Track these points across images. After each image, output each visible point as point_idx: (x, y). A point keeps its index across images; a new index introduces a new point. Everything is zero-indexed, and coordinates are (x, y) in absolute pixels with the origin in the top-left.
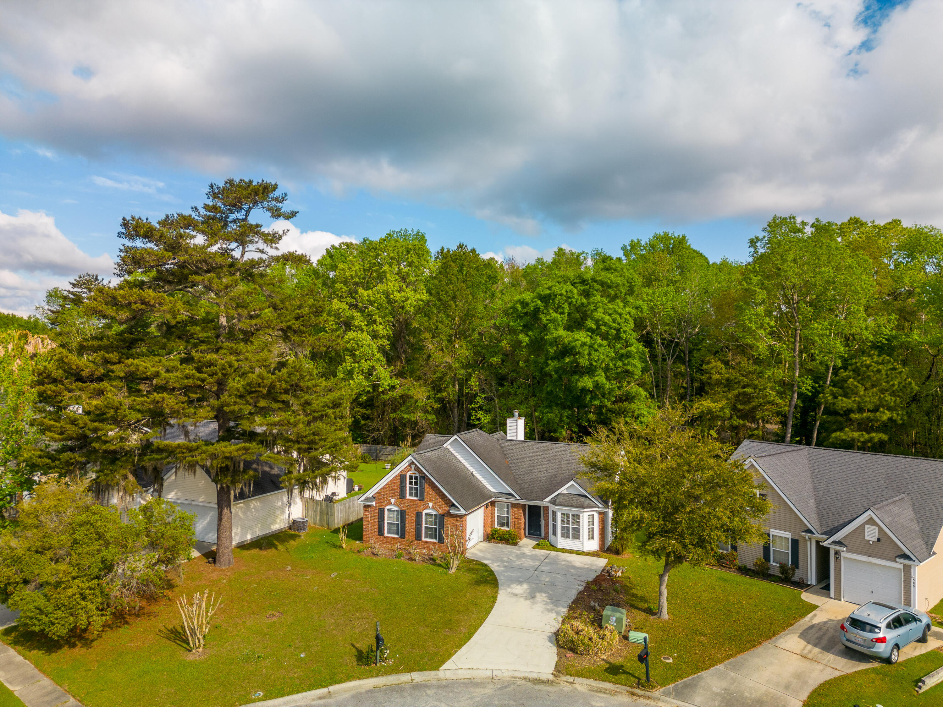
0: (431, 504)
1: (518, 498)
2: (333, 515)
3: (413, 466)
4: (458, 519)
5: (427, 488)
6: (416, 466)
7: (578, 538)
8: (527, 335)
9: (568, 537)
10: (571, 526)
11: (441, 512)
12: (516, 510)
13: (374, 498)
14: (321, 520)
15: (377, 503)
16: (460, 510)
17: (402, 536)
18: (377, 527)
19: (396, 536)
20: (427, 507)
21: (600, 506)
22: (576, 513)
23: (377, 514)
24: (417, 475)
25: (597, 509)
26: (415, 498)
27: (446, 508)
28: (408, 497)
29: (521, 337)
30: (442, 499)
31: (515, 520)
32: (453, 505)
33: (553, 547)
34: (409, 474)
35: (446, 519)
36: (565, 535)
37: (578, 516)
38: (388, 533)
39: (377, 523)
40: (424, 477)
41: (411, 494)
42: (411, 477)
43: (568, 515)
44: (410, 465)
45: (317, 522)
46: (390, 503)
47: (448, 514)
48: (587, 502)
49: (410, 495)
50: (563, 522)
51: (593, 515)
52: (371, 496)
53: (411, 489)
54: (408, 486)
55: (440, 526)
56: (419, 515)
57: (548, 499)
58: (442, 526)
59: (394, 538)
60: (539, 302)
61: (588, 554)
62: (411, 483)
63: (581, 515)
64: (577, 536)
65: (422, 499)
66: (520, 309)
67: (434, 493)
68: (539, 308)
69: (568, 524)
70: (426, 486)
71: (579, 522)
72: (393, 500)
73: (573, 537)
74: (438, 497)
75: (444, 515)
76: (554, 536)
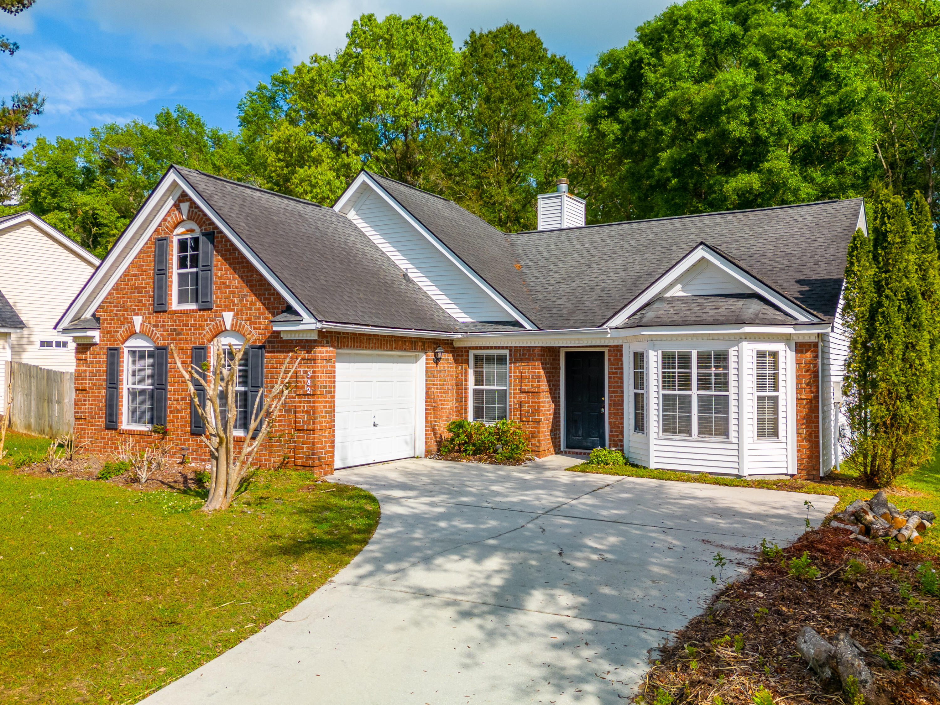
0: (228, 317)
3: (185, 207)
4: (303, 354)
5: (219, 267)
6: (193, 205)
7: (724, 432)
9: (686, 429)
10: (695, 393)
11: (258, 337)
12: (526, 367)
13: (99, 321)
15: (104, 335)
16: (302, 320)
17: (161, 426)
18: (102, 404)
19: (148, 428)
20: (220, 329)
21: (802, 318)
22: (713, 347)
23: (105, 367)
24: (197, 231)
25: (789, 330)
26: (193, 307)
28: (175, 306)
30: (258, 296)
31: (525, 399)
32: (289, 309)
33: (633, 465)
34: (177, 233)
35: (269, 359)
36: (676, 424)
37: (722, 356)
38: (130, 419)
39: (105, 393)
40: (211, 234)
41: (182, 299)
42: (183, 245)
43: (685, 359)
44: (177, 206)
46: (132, 332)
47: (274, 340)
48: (754, 306)
49: (179, 300)
50: (668, 381)
51: (775, 354)
52: (89, 315)
53: (182, 278)
54: (175, 271)
55: (253, 385)
56: (199, 359)
57: (620, 320)
58: (257, 380)
59: (142, 434)
62: (182, 264)
63: (732, 352)
64: (717, 426)
65: (209, 305)
67: (235, 281)
69: (687, 386)
70: (217, 260)
71: (723, 384)
72: (138, 320)
73: (705, 430)
74: (246, 290)
75: (260, 348)
76: (639, 435)
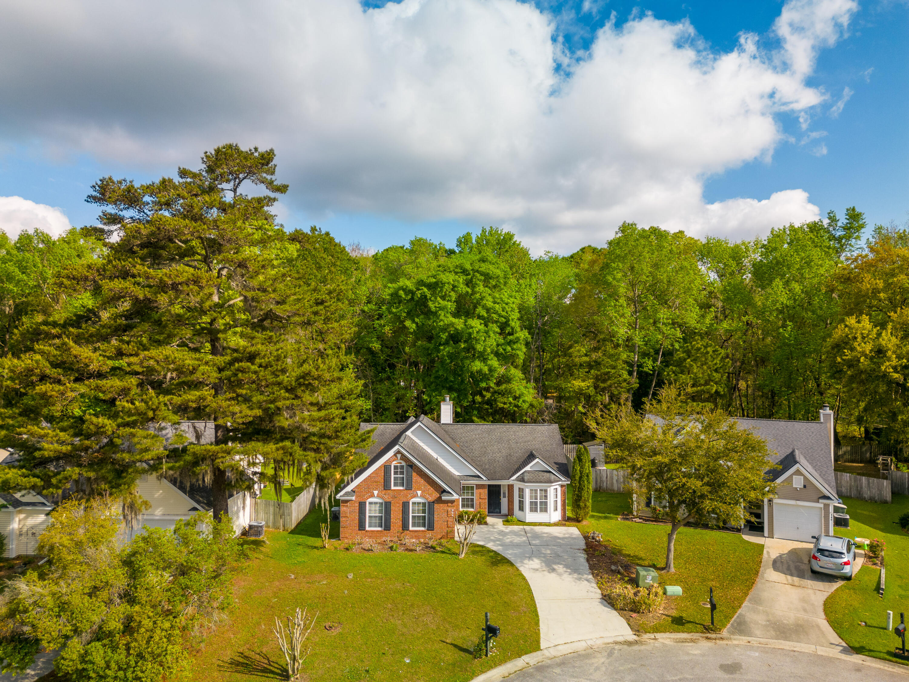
0: (419, 493)
1: (485, 479)
2: (290, 514)
3: (399, 456)
4: (450, 504)
5: (415, 477)
6: (403, 455)
7: (546, 511)
8: (414, 321)
9: (536, 511)
10: (539, 501)
11: (431, 499)
12: (481, 491)
13: (354, 492)
14: (274, 522)
15: (357, 497)
16: (453, 495)
17: (387, 528)
18: (357, 521)
19: (379, 529)
20: (416, 496)
21: (563, 479)
22: (543, 488)
23: (357, 508)
24: (404, 464)
25: (560, 483)
26: (401, 488)
27: (436, 495)
28: (393, 488)
29: (408, 323)
30: (432, 487)
31: (481, 500)
32: (444, 491)
33: (521, 522)
34: (394, 463)
35: (436, 506)
36: (534, 509)
37: (546, 491)
38: (370, 526)
39: (357, 517)
40: (411, 466)
41: (396, 485)
42: (396, 467)
43: (536, 490)
44: (395, 455)
45: (271, 524)
46: (372, 496)
47: (439, 500)
48: (553, 477)
49: (394, 486)
50: (531, 497)
51: (557, 489)
52: (350, 490)
53: (395, 479)
54: (393, 476)
55: (429, 513)
56: (405, 506)
57: (514, 477)
58: (431, 512)
59: (378, 531)
60: (425, 290)
61: (555, 524)
62: (396, 473)
63: (548, 489)
64: (544, 509)
65: (409, 487)
66: (404, 296)
67: (422, 481)
68: (426, 296)
69: (536, 499)
70: (414, 474)
71: (546, 497)
72: (376, 493)
73: (541, 511)
74: (427, 484)
75: (433, 502)
76: (521, 512)
